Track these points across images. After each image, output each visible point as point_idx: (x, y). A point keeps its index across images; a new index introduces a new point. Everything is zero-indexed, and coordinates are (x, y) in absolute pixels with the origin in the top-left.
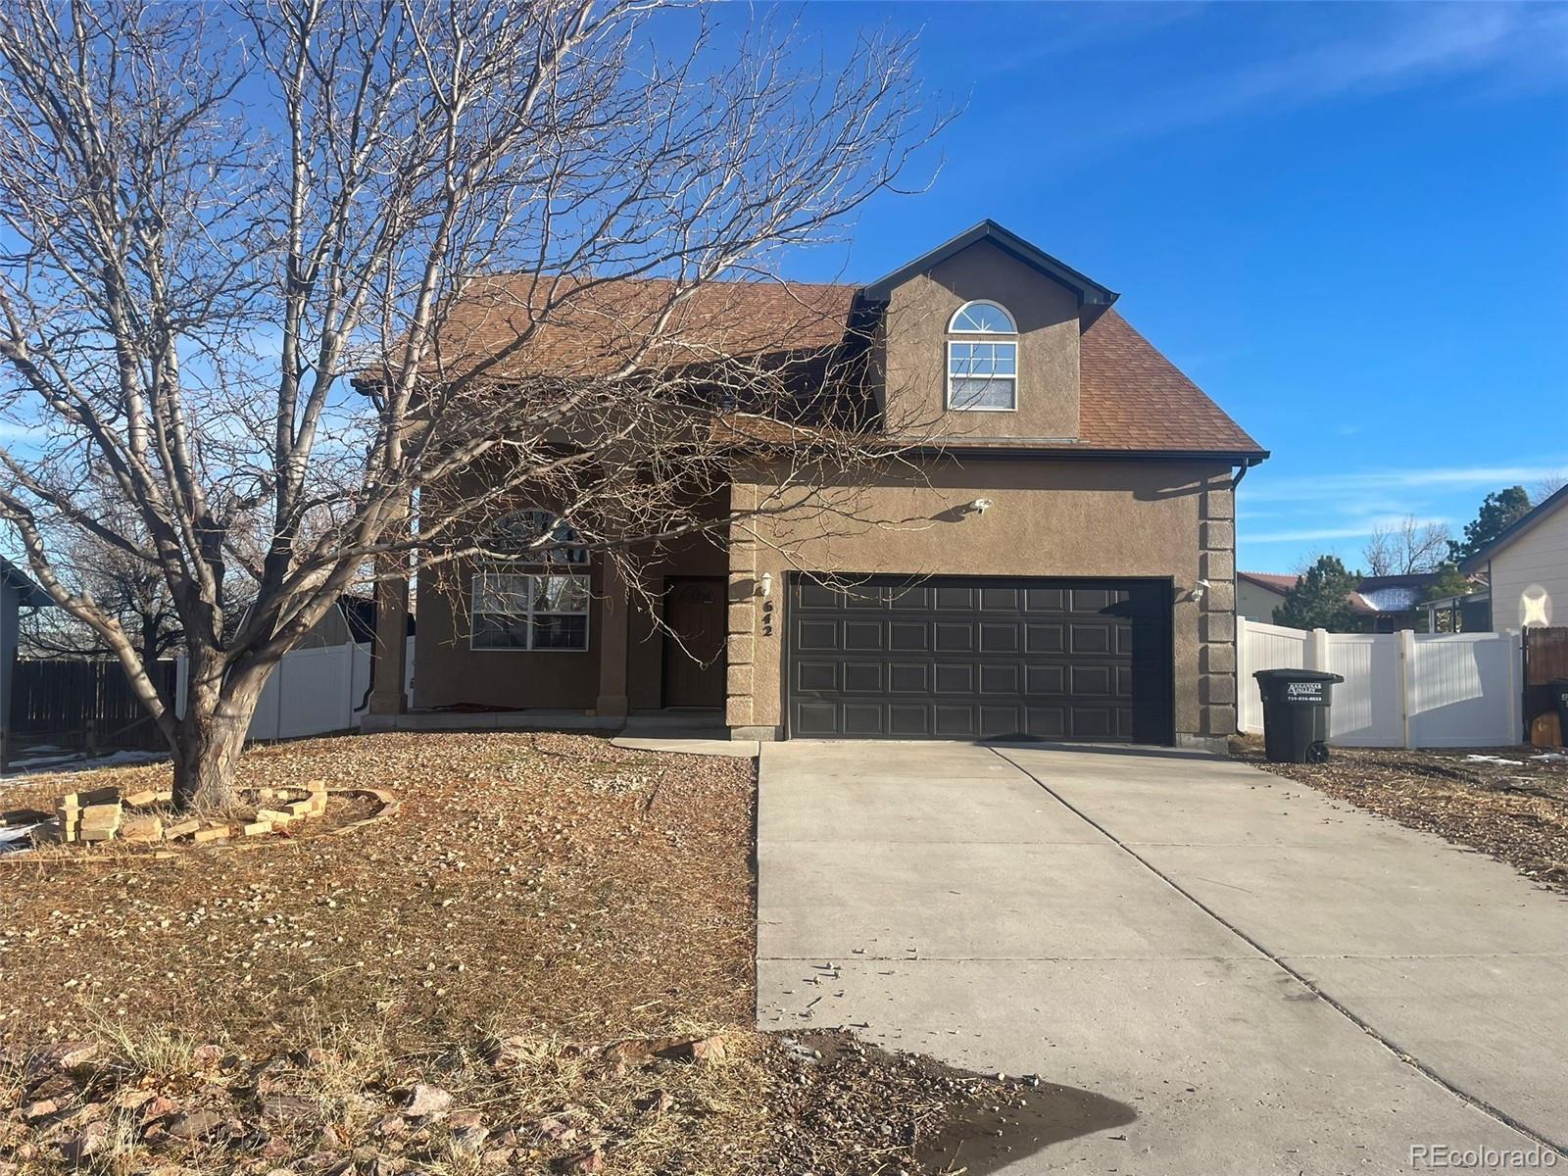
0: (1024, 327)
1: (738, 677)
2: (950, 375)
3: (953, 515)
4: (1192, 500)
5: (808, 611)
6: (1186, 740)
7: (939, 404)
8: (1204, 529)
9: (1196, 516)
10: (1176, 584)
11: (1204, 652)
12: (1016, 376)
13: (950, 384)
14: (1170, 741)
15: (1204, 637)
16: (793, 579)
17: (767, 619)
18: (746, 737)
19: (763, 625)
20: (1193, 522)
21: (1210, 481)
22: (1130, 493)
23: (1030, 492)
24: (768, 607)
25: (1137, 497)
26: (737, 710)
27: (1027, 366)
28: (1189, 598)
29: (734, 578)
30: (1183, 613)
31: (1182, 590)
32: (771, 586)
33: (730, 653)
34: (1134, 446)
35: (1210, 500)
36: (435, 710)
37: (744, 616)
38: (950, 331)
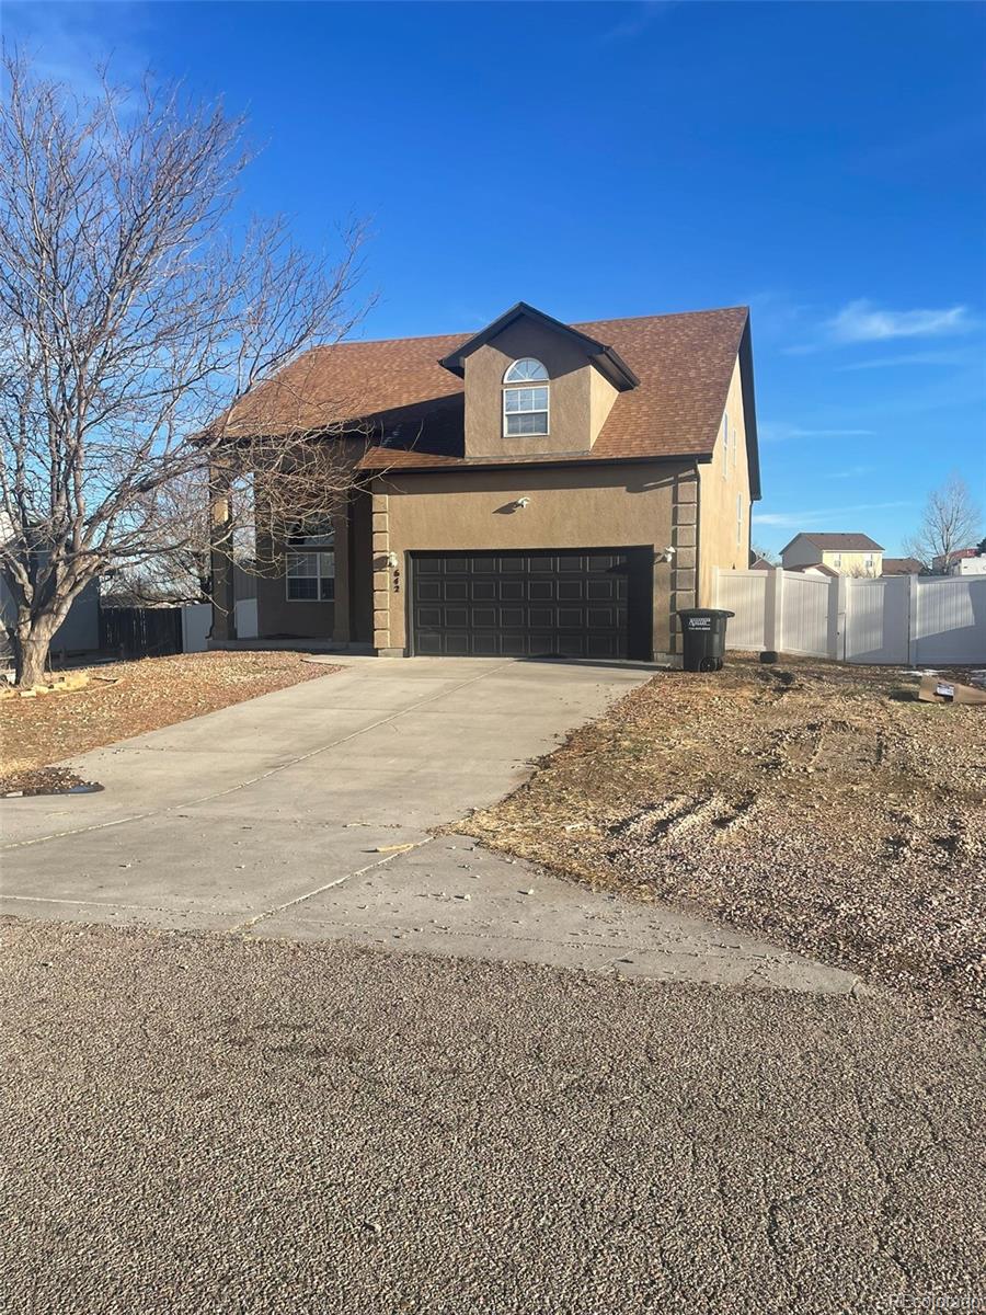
0: (553, 375)
1: (380, 618)
2: (505, 413)
3: (508, 509)
4: (668, 490)
5: (422, 576)
6: (661, 658)
7: (499, 434)
8: (675, 511)
9: (671, 502)
10: (656, 550)
11: (673, 598)
12: (548, 410)
13: (505, 419)
14: (648, 656)
15: (674, 588)
16: (413, 555)
17: (396, 581)
18: (387, 655)
19: (394, 585)
20: (669, 506)
21: (680, 476)
22: (624, 488)
23: (557, 491)
24: (397, 574)
25: (628, 491)
26: (381, 638)
27: (555, 402)
28: (664, 560)
29: (376, 556)
30: (660, 570)
31: (659, 554)
32: (396, 560)
33: (375, 603)
34: (637, 454)
35: (680, 489)
37: (383, 579)
38: (505, 381)
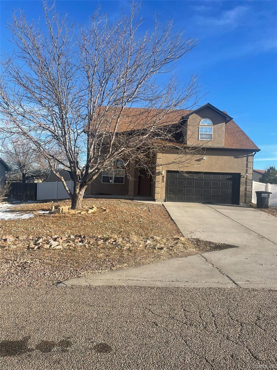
0: (214, 124)
1: (157, 190)
2: (199, 133)
3: (198, 160)
4: (245, 158)
5: (170, 178)
6: (241, 204)
7: (197, 138)
8: (247, 164)
9: (246, 161)
10: (241, 174)
11: (246, 188)
12: (212, 134)
13: (199, 135)
14: (239, 204)
15: (246, 185)
16: (168, 172)
17: (163, 179)
18: (158, 201)
19: (162, 180)
20: (245, 162)
21: (249, 155)
22: (233, 157)
23: (214, 156)
24: (163, 177)
25: (234, 157)
26: (157, 196)
27: (214, 131)
28: (244, 177)
29: (157, 171)
30: (243, 180)
31: (242, 175)
32: (164, 173)
33: (156, 185)
34: (235, 148)
35: (249, 158)
36: (96, 194)
37: (159, 178)
38: (200, 124)
